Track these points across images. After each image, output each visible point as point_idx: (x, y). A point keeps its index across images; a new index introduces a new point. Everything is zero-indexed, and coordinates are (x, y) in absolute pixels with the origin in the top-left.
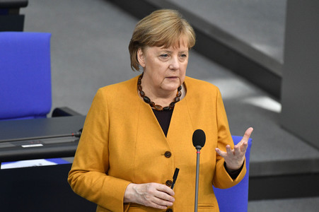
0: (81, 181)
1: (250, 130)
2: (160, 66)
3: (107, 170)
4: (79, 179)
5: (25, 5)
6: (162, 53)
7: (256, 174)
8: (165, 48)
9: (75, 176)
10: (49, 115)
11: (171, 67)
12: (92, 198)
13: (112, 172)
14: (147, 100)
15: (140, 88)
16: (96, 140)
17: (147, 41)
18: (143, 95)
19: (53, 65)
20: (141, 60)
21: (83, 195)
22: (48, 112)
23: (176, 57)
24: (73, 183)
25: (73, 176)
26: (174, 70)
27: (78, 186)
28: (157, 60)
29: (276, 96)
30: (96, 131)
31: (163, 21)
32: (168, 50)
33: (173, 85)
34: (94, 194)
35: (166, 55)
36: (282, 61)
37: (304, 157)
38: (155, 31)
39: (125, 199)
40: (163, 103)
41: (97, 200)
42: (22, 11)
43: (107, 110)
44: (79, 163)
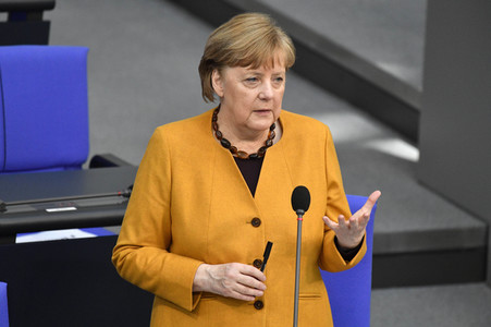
0: (131, 261)
1: (377, 194)
2: (245, 95)
3: (168, 244)
4: (128, 257)
5: (51, 6)
6: (248, 76)
7: (383, 250)
8: (253, 68)
9: (122, 253)
10: (86, 166)
11: (262, 96)
12: (146, 285)
13: (175, 247)
14: (226, 144)
15: (215, 127)
16: (152, 201)
17: (227, 59)
18: (220, 137)
19: (91, 94)
20: (217, 87)
21: (133, 281)
22: (84, 162)
23: (268, 82)
24: (119, 264)
25: (119, 254)
26: (265, 100)
27: (127, 268)
28: (240, 87)
29: (411, 138)
30: (153, 188)
31: (248, 30)
32: (258, 71)
33: (264, 122)
34: (149, 279)
35: (254, 79)
36: (420, 88)
37: (453, 225)
38: (238, 44)
39: (194, 286)
40: (250, 148)
41: (155, 288)
42: (47, 15)
43: (168, 158)
44: (128, 234)
